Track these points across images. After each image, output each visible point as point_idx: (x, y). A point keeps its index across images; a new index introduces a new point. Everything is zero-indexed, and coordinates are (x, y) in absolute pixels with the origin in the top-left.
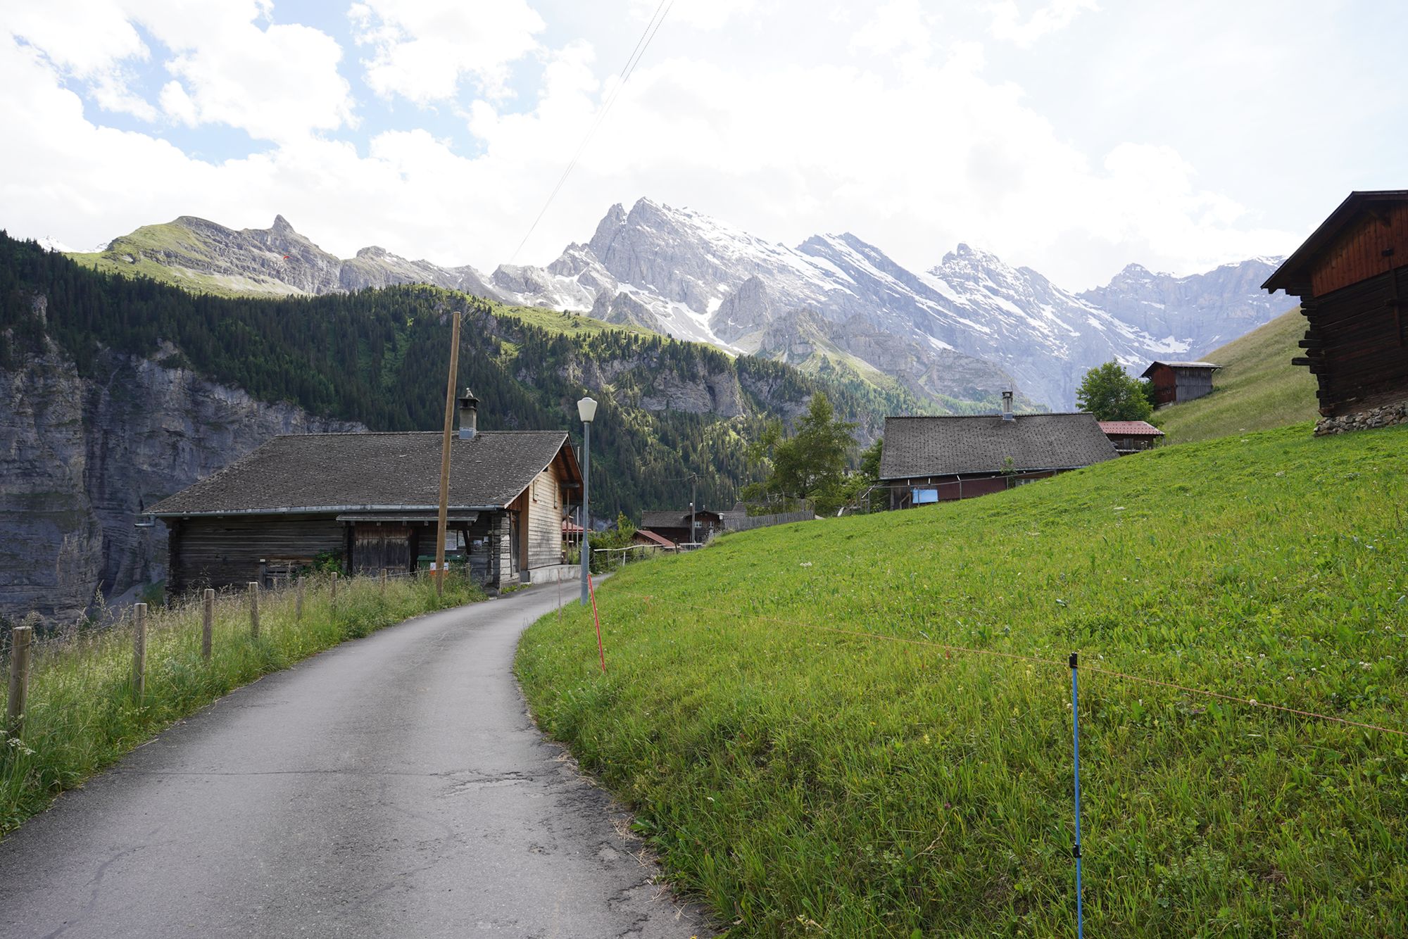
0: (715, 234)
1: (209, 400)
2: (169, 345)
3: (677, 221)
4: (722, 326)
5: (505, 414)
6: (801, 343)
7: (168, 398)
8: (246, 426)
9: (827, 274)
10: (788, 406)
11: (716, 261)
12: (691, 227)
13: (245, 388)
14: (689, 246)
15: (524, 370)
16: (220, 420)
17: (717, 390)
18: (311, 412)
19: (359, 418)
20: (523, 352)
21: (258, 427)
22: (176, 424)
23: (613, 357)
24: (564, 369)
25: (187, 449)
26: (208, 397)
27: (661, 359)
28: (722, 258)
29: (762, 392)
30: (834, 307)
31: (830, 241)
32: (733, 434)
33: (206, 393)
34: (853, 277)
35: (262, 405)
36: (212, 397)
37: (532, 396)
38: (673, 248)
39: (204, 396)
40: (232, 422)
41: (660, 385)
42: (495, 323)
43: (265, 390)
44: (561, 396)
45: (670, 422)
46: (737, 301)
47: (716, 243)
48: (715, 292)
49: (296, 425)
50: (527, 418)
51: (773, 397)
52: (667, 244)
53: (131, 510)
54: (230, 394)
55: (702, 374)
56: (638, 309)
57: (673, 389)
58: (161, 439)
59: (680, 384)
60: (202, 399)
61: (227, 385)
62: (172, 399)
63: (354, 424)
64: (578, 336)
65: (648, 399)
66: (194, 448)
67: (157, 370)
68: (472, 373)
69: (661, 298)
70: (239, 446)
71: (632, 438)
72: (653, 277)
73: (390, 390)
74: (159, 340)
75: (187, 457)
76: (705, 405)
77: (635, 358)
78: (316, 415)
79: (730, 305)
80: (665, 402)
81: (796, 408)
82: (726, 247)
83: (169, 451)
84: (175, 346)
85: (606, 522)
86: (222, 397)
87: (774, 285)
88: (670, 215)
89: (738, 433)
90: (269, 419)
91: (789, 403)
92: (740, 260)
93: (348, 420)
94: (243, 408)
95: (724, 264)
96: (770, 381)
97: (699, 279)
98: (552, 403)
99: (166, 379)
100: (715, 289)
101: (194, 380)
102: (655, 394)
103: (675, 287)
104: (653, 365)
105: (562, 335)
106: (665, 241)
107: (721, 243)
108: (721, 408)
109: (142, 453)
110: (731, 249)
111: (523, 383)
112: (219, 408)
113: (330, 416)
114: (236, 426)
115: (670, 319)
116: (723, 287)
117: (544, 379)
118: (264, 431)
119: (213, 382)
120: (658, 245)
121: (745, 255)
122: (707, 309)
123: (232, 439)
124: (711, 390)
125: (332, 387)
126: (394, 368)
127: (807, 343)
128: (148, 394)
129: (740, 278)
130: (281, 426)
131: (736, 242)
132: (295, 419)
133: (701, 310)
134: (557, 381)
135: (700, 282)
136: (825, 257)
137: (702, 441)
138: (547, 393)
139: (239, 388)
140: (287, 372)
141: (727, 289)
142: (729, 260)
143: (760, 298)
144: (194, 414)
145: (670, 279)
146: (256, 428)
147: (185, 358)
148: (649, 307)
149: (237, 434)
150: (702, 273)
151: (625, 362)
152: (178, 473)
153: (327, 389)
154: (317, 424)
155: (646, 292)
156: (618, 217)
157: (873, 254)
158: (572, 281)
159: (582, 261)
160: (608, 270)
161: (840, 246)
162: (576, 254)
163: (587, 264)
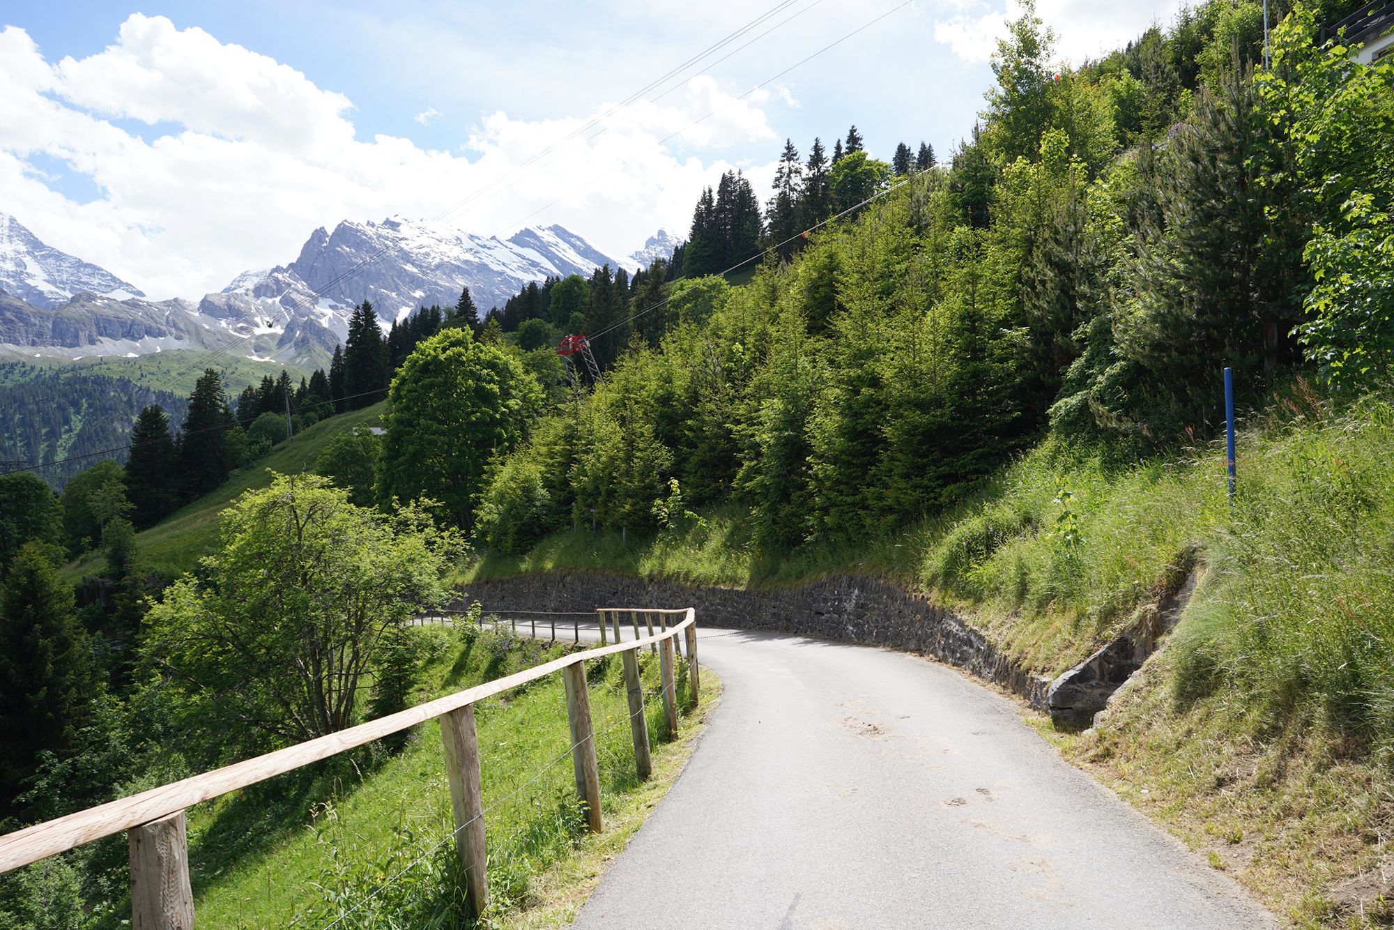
3: (379, 236)
9: (533, 264)
11: (415, 270)
12: (394, 240)
14: (388, 261)
28: (422, 266)
31: (539, 233)
34: (556, 266)
38: (370, 265)
47: (417, 251)
48: (407, 301)
52: (365, 262)
72: (351, 292)
82: (428, 254)
88: (370, 231)
92: (438, 267)
95: (422, 272)
97: (393, 291)
107: (423, 251)
116: (418, 294)
120: (356, 264)
121: (446, 259)
131: (442, 244)
135: (394, 294)
136: (531, 248)
141: (422, 294)
142: (427, 268)
148: (344, 319)
155: (344, 306)
156: (321, 241)
157: (578, 243)
158: (274, 302)
159: (285, 283)
160: (311, 287)
161: (548, 237)
162: (280, 276)
163: (289, 285)
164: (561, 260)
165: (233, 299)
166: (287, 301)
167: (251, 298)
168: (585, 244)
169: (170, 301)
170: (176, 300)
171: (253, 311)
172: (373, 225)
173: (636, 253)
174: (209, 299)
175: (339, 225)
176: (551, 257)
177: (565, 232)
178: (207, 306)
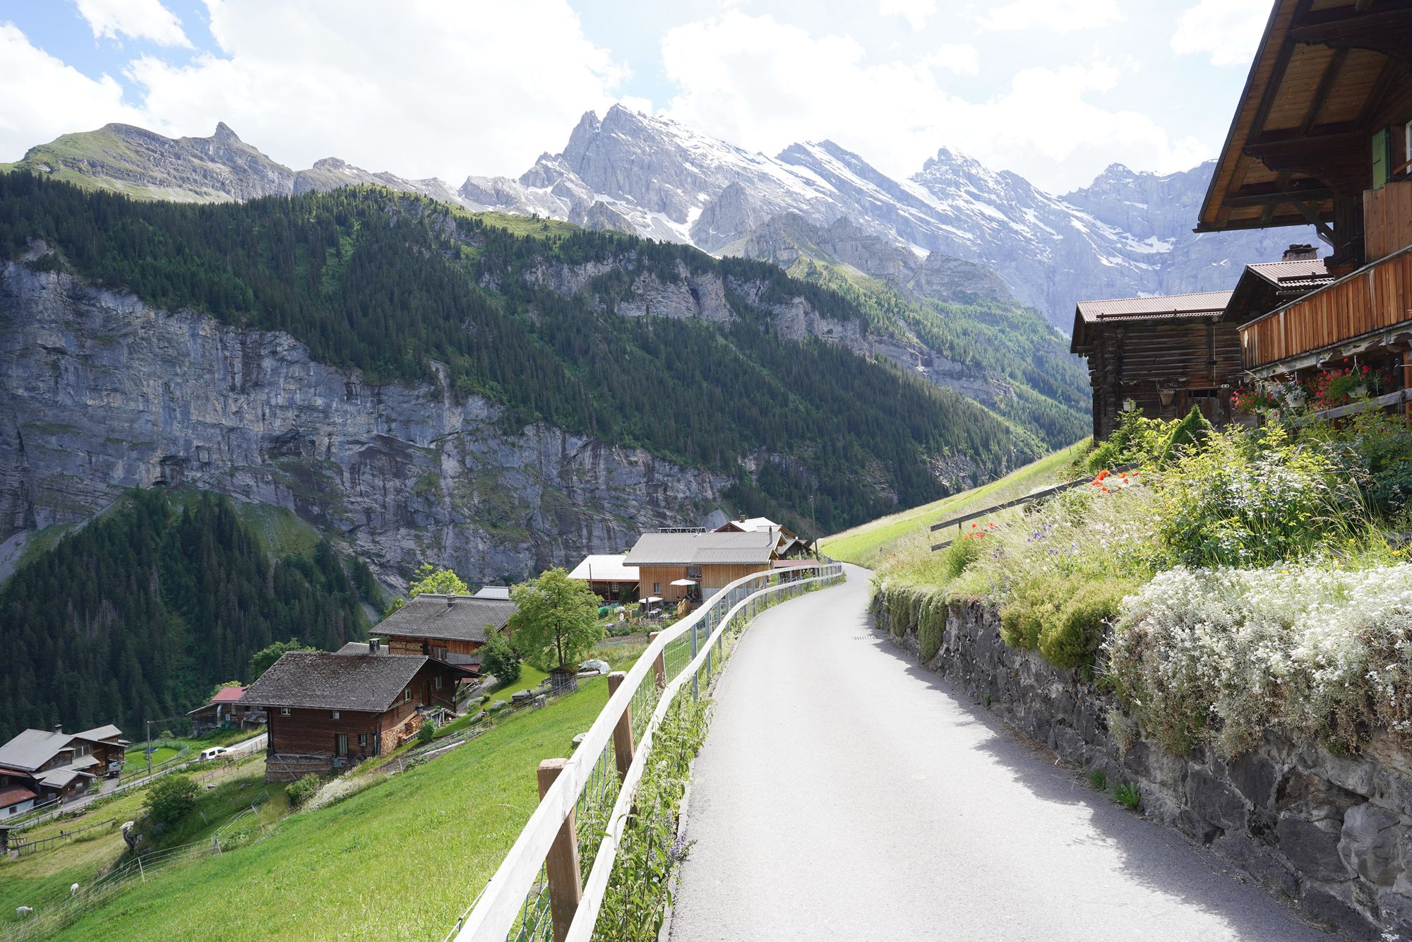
0: (693, 142)
1: (95, 309)
2: (43, 244)
3: (653, 129)
4: (703, 236)
5: (462, 321)
6: (785, 249)
7: (41, 308)
8: (142, 339)
9: (808, 182)
10: (777, 309)
11: (695, 170)
12: (667, 135)
13: (137, 293)
14: (667, 153)
15: (487, 276)
16: (111, 334)
17: (701, 293)
18: (224, 321)
19: (283, 326)
20: (485, 256)
21: (159, 340)
22: (54, 338)
23: (587, 260)
24: (531, 272)
25: (71, 369)
26: (94, 305)
27: (639, 260)
28: (701, 166)
29: (748, 294)
30: (816, 216)
31: (809, 148)
32: (721, 340)
33: (92, 301)
34: (834, 185)
35: (162, 313)
36: (98, 305)
37: (497, 303)
38: (650, 155)
39: (89, 305)
40: (125, 335)
41: (638, 288)
42: (453, 225)
43: (164, 294)
44: (529, 302)
45: (651, 328)
46: (718, 209)
47: (694, 151)
48: (695, 201)
49: (206, 337)
50: (487, 325)
51: (761, 300)
52: (644, 152)
53: (8, 444)
54: (119, 302)
55: (683, 276)
56: (614, 217)
57: (653, 293)
58: (37, 357)
59: (660, 287)
60: (86, 308)
61: (116, 290)
62: (46, 309)
63: (277, 333)
64: (548, 239)
65: (626, 304)
66: (80, 367)
67: (25, 273)
68: (423, 275)
69: (639, 208)
70: (136, 364)
71: (609, 345)
72: (631, 186)
73: (330, 299)
74: (29, 239)
75: (72, 378)
76: (688, 309)
77: (611, 260)
78: (230, 324)
79: (710, 212)
80: (645, 308)
81: (787, 311)
82: (705, 156)
83: (48, 373)
84: (49, 245)
85: (580, 439)
86: (111, 305)
87: (755, 194)
88: (645, 122)
89: (726, 338)
90: (172, 329)
91: (778, 306)
92: (719, 168)
93: (269, 330)
94: (137, 318)
95: (704, 173)
96: (758, 282)
97: (678, 188)
98: (519, 310)
99: (37, 284)
100: (695, 198)
101: (74, 285)
102: (633, 298)
103: (654, 197)
104: (630, 267)
105: (528, 236)
106: (641, 149)
107: (699, 151)
108: (706, 313)
109: (15, 375)
110: (710, 157)
111: (487, 289)
112: (108, 320)
113: (250, 325)
114: (130, 340)
115: (649, 229)
116: (702, 197)
117: (509, 285)
118: (166, 344)
119: (99, 287)
120: (635, 153)
121: (723, 164)
122: (688, 219)
123: (126, 355)
124: (695, 293)
125: (250, 292)
126: (337, 275)
127: (792, 248)
128: (18, 303)
129: (719, 187)
130: (187, 338)
131: (715, 150)
132: (203, 329)
133: (681, 219)
134: (524, 286)
135: (679, 191)
136: (805, 166)
137: (686, 348)
138: (512, 299)
139: (129, 293)
140: (194, 275)
141: (707, 198)
142: (708, 168)
143: (741, 204)
144: (77, 326)
145: (648, 189)
146: (155, 340)
147: (62, 259)
148: (626, 217)
149: (132, 349)
150: (680, 181)
151: (599, 265)
152: (61, 398)
153: (244, 293)
154: (232, 335)
155: (624, 203)
156: (591, 125)
157: (853, 161)
158: (545, 192)
159: (556, 172)
160: (583, 181)
161: (820, 154)
162: (549, 164)
163: (562, 174)
164: (838, 178)
165: (500, 184)
166: (561, 191)
167: (518, 186)
168: (862, 162)
169: (429, 180)
170: (435, 179)
171: (523, 200)
172: (645, 117)
173: (917, 175)
174: (474, 182)
175: (612, 109)
176: (826, 175)
177: (838, 148)
178: (470, 189)
